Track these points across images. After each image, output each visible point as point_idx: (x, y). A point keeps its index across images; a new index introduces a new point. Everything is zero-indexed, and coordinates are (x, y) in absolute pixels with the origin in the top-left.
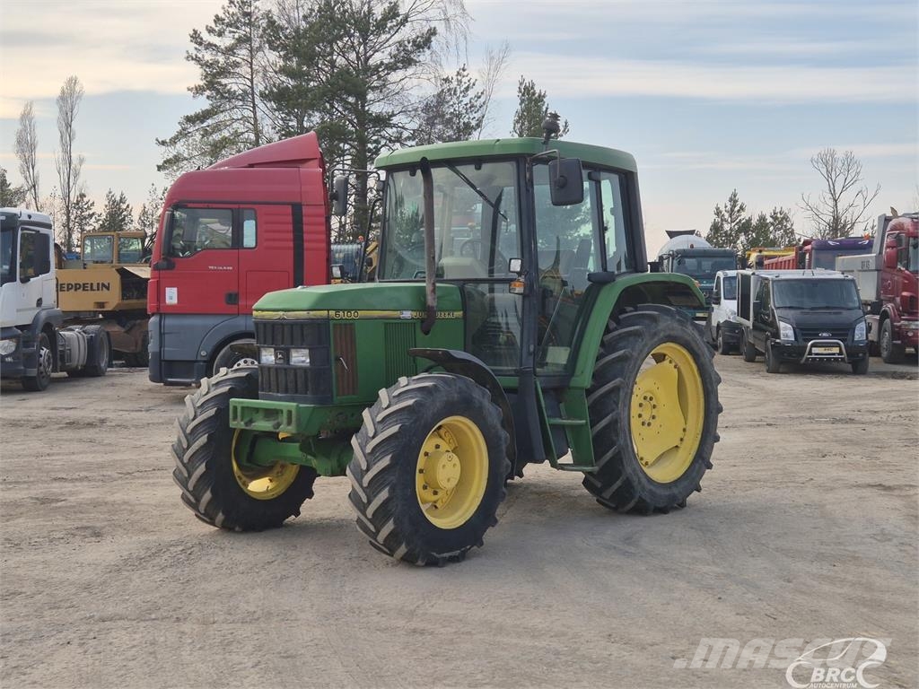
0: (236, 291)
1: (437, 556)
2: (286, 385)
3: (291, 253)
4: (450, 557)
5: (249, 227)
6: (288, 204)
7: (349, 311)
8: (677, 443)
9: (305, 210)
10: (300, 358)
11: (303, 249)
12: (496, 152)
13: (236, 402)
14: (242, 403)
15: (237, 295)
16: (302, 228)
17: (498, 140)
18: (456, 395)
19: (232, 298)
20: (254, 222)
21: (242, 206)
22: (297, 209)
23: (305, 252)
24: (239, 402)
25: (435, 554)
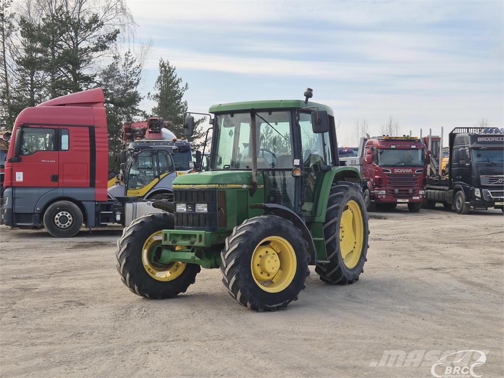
0: (57, 174)
1: (269, 306)
2: (193, 223)
3: (88, 154)
4: (277, 306)
5: (65, 139)
6: (87, 126)
7: (224, 184)
8: (352, 249)
9: (96, 130)
10: (202, 208)
11: (95, 151)
12: (282, 106)
13: (166, 231)
14: (171, 232)
15: (58, 176)
16: (95, 140)
17: (282, 101)
18: (270, 226)
19: (55, 178)
20: (67, 136)
21: (60, 127)
22: (92, 130)
23: (97, 153)
24: (168, 232)
25: (267, 306)
